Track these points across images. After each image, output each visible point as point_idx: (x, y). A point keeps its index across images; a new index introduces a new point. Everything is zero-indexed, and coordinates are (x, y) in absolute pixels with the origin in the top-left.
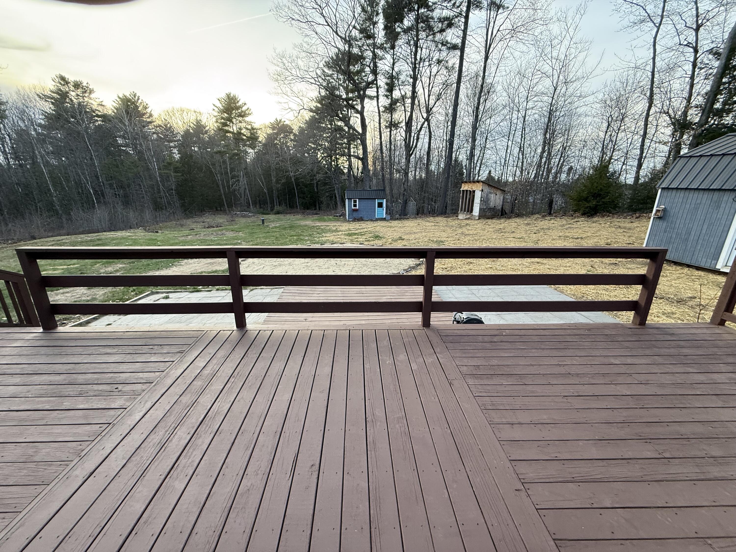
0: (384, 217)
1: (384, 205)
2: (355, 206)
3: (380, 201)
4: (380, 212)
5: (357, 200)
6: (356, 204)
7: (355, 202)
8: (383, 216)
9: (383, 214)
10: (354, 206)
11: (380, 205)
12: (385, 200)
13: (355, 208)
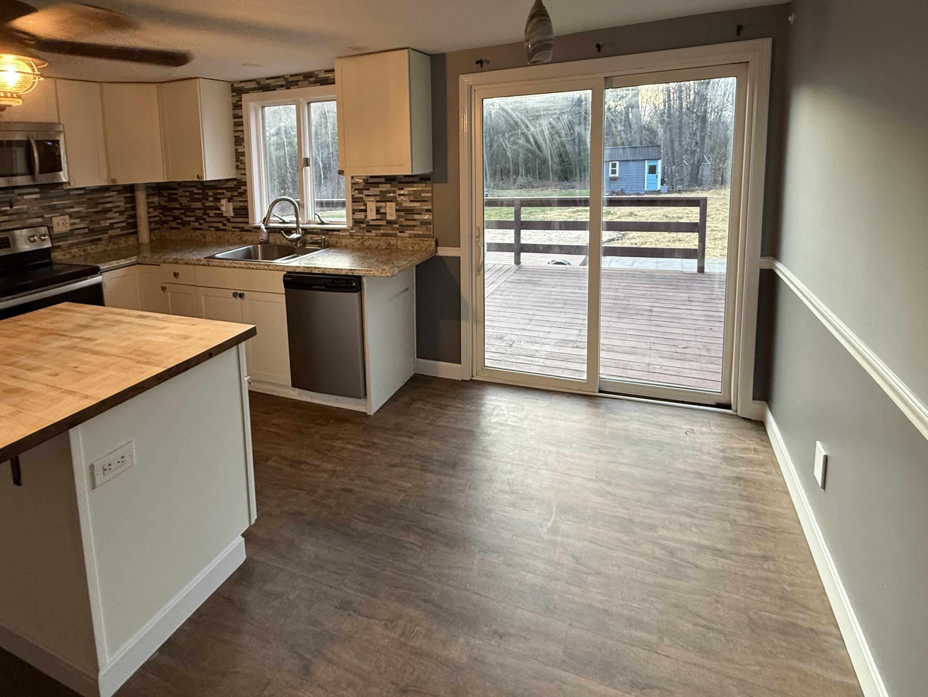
0: (659, 188)
1: (659, 170)
2: (614, 172)
3: (652, 163)
4: (652, 182)
5: (618, 163)
6: (615, 170)
7: (614, 166)
8: (657, 186)
9: (656, 183)
10: (612, 173)
11: (653, 170)
12: (660, 162)
13: (614, 175)
